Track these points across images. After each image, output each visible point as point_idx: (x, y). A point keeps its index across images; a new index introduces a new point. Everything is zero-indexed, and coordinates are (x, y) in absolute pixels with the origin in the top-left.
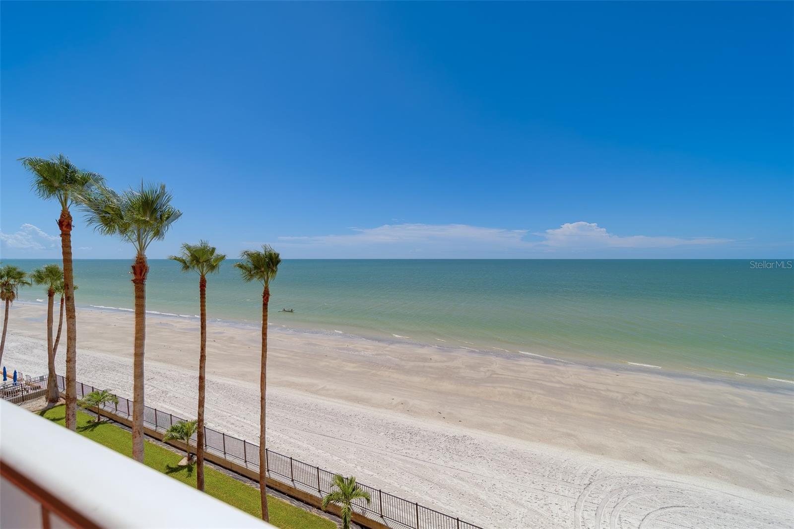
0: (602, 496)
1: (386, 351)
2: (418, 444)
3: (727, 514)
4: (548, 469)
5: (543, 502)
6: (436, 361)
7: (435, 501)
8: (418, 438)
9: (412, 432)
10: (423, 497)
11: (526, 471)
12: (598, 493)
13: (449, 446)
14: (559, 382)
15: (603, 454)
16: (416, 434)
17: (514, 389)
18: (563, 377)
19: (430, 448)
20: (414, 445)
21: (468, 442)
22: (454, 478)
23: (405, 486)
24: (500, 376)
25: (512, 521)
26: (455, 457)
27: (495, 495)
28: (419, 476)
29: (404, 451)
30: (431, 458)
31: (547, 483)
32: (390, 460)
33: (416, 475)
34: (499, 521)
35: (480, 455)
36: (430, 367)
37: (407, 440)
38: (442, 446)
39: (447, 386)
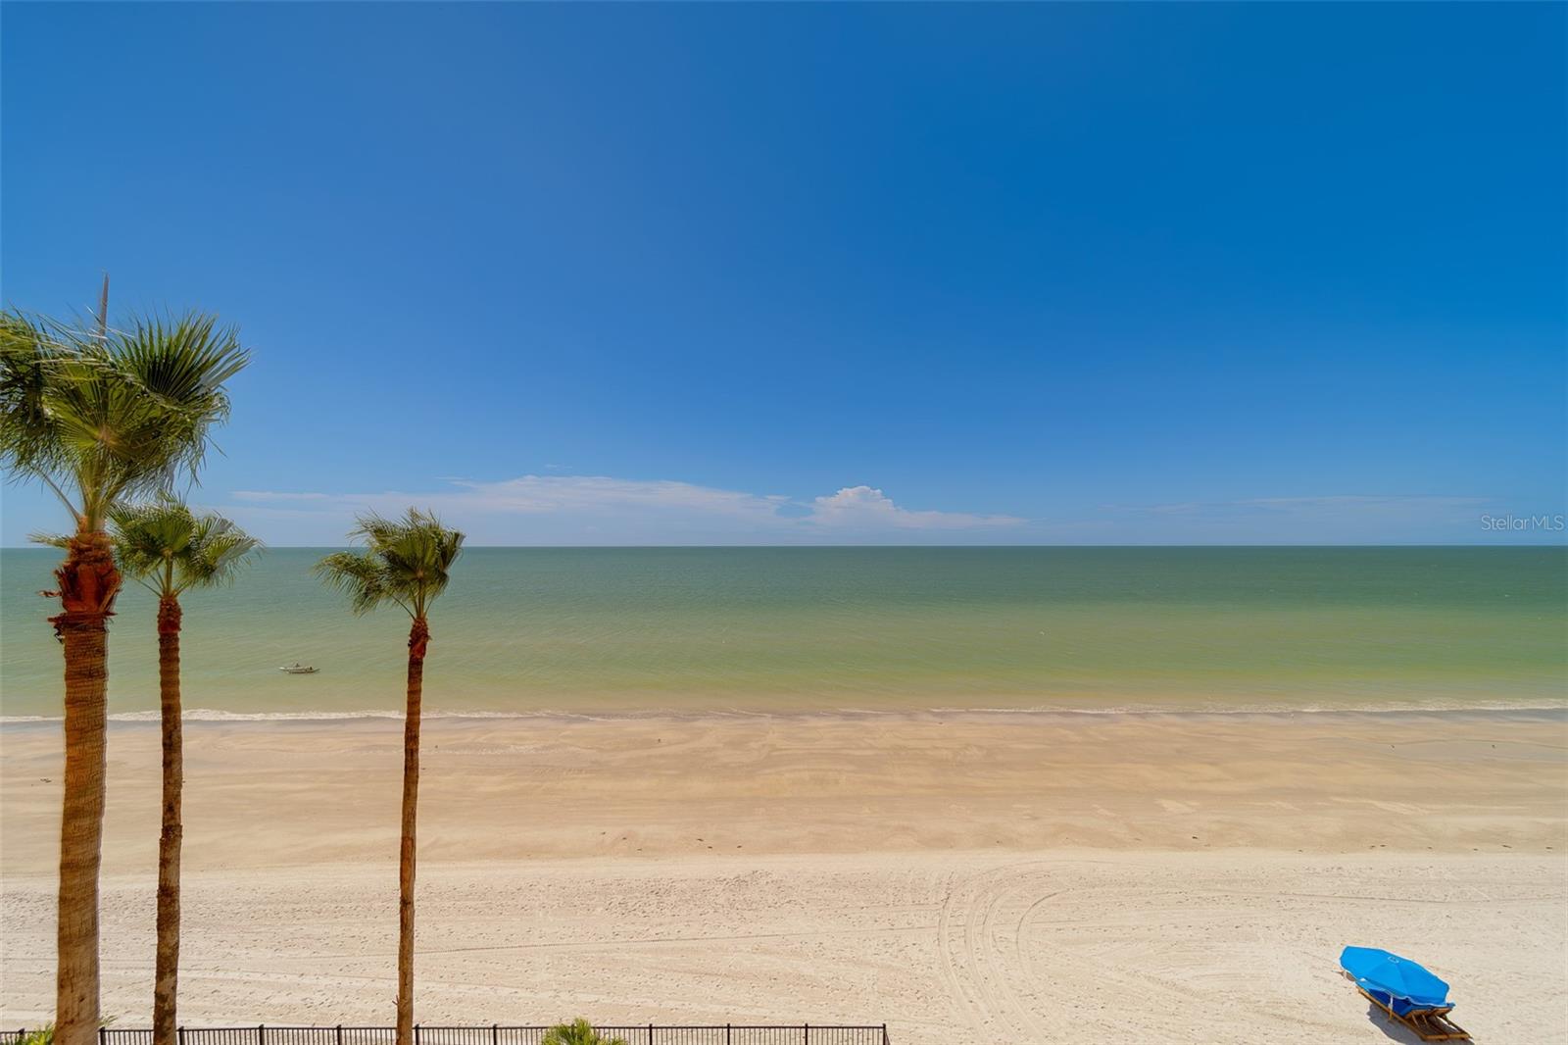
0: (966, 912)
1: (564, 737)
2: (676, 911)
3: (1096, 889)
4: (890, 891)
5: (895, 947)
6: (670, 744)
7: (731, 1008)
8: (673, 898)
9: (658, 891)
10: (707, 1009)
11: (862, 904)
12: (961, 908)
13: (732, 898)
14: (871, 747)
15: (951, 847)
16: (668, 892)
17: (813, 770)
18: (875, 739)
19: (700, 911)
20: (669, 914)
21: (763, 881)
22: (755, 953)
23: (669, 999)
24: (784, 752)
25: (860, 996)
26: (748, 915)
27: (827, 962)
28: (691, 972)
29: (652, 932)
30: (706, 929)
31: (895, 914)
32: (627, 957)
33: (685, 972)
34: (841, 1004)
35: (788, 899)
36: (662, 756)
37: (653, 907)
38: (721, 900)
39: (699, 786)
